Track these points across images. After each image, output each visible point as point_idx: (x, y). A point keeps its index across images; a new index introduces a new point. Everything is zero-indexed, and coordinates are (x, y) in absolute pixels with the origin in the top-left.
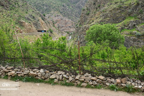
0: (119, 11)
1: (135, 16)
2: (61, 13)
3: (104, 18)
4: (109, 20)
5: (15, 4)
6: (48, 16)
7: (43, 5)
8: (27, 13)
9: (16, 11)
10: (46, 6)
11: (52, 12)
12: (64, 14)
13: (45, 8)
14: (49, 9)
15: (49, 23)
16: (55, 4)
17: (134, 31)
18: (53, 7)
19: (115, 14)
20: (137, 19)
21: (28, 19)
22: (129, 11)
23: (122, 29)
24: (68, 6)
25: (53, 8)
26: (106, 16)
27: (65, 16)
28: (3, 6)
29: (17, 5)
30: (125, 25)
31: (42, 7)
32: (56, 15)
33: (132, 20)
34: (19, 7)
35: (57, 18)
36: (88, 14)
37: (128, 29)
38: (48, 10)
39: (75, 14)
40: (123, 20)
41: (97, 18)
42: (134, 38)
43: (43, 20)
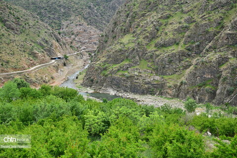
0: (120, 53)
1: (129, 60)
2: (85, 19)
3: (108, 59)
4: (111, 60)
5: (25, 24)
6: (66, 24)
7: (60, 6)
8: (39, 36)
9: (27, 34)
10: (64, 8)
11: (72, 18)
12: (90, 20)
13: (62, 10)
14: (68, 13)
15: (64, 44)
16: (77, 4)
17: (126, 73)
18: (74, 9)
19: (116, 56)
20: (130, 63)
21: (41, 45)
22: (127, 54)
23: (119, 70)
24: (98, 5)
25: (74, 11)
26: (109, 57)
27: (90, 24)
28: (13, 29)
29: (27, 25)
30: (121, 67)
31: (58, 8)
32: (78, 23)
33: (127, 63)
34: (30, 28)
35: (78, 28)
36: (106, 42)
37: (122, 70)
38: (66, 15)
39: (107, 19)
40: (122, 61)
41: (103, 57)
42: (124, 78)
43: (58, 41)
